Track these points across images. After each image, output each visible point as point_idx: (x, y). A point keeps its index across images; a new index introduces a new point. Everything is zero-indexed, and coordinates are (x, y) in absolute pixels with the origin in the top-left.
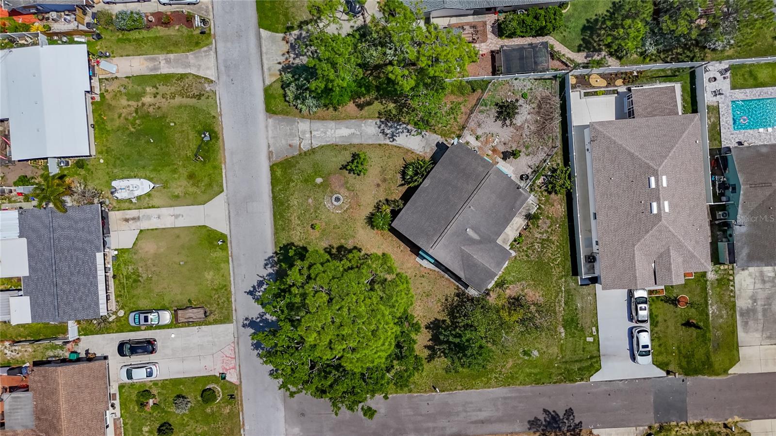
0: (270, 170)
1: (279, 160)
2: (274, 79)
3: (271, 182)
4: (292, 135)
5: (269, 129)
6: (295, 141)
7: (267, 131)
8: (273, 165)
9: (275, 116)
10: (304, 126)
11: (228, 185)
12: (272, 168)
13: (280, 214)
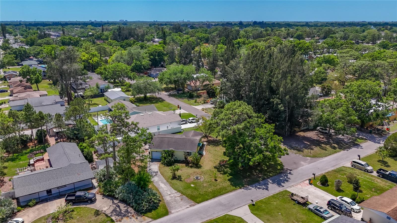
0: (200, 203)
1: (192, 201)
2: (146, 218)
3: (206, 201)
4: (175, 201)
5: (178, 210)
6: (178, 199)
7: (180, 211)
8: (197, 203)
9: (169, 210)
10: (168, 198)
11: (221, 214)
12: (198, 203)
13: (220, 192)
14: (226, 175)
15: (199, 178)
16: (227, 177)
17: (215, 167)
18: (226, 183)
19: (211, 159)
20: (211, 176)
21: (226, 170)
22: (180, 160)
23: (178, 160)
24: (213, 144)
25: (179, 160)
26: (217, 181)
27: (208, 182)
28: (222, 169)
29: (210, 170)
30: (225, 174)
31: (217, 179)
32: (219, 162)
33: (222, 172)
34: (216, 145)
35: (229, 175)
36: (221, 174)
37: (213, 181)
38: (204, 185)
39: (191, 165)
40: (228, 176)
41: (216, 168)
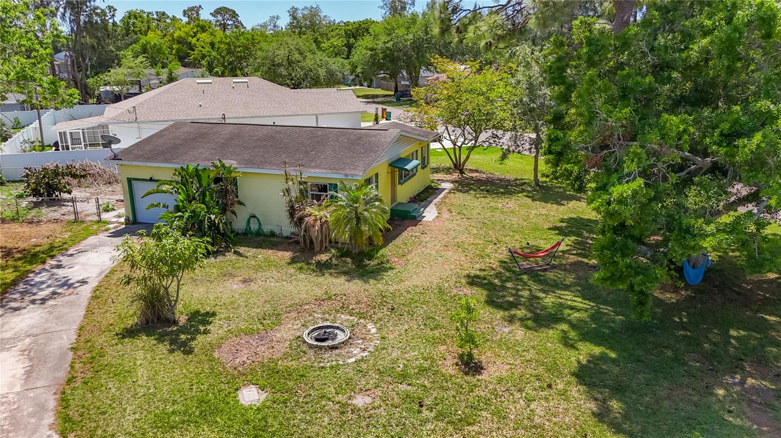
14: (552, 334)
15: (341, 337)
16: (560, 347)
17: (473, 281)
18: (563, 393)
19: (462, 238)
20: (437, 333)
21: (549, 300)
22: (277, 232)
23: (266, 229)
24: (482, 190)
25: (273, 234)
26: (484, 376)
27: (404, 377)
28: (526, 293)
29: (441, 291)
30: (548, 326)
31: (482, 355)
32: (504, 255)
33: (521, 313)
34: (497, 193)
35: (573, 334)
36: (511, 320)
37: (449, 367)
38: (360, 401)
39: (324, 257)
40: (567, 343)
41: (482, 286)
